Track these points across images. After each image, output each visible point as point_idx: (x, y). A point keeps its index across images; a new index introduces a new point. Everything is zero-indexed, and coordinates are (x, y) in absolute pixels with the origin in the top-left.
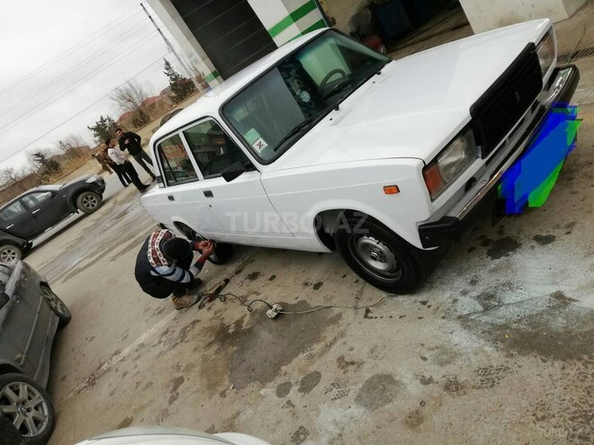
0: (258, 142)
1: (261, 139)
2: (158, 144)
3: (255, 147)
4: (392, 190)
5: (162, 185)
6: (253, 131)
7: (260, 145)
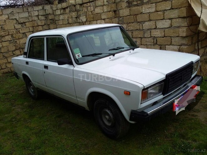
0: (78, 54)
1: (80, 54)
2: (32, 39)
3: (76, 55)
4: (128, 93)
5: (25, 56)
6: (78, 49)
7: (79, 56)
